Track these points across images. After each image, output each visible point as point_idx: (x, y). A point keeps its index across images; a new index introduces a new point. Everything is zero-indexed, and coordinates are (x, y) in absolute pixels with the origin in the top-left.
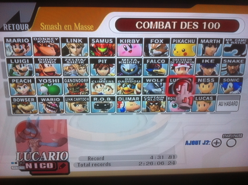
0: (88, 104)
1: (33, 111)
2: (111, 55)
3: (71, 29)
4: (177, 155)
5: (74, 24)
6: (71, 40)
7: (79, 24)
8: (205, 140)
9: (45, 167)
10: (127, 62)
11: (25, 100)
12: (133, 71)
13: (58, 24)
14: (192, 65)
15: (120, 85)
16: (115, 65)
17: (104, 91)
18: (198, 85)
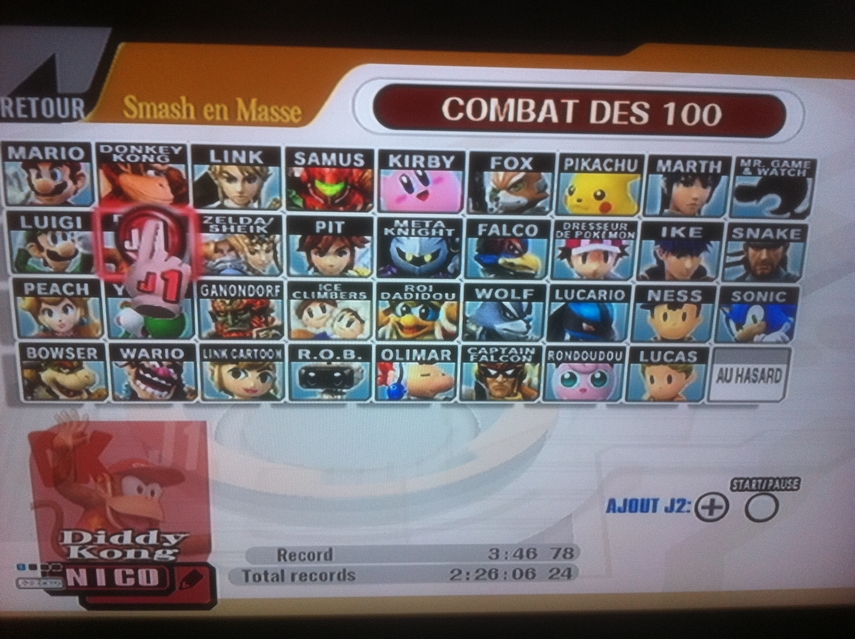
0: (277, 371)
1: (92, 391)
2: (359, 208)
3: (226, 118)
4: (580, 547)
5: (236, 103)
6: (226, 153)
7: (254, 101)
8: (673, 497)
9: (131, 582)
10: (413, 230)
11: (65, 354)
12: (431, 260)
13: (183, 99)
14: (626, 246)
15: (388, 306)
16: (372, 239)
17: (332, 326)
18: (649, 311)
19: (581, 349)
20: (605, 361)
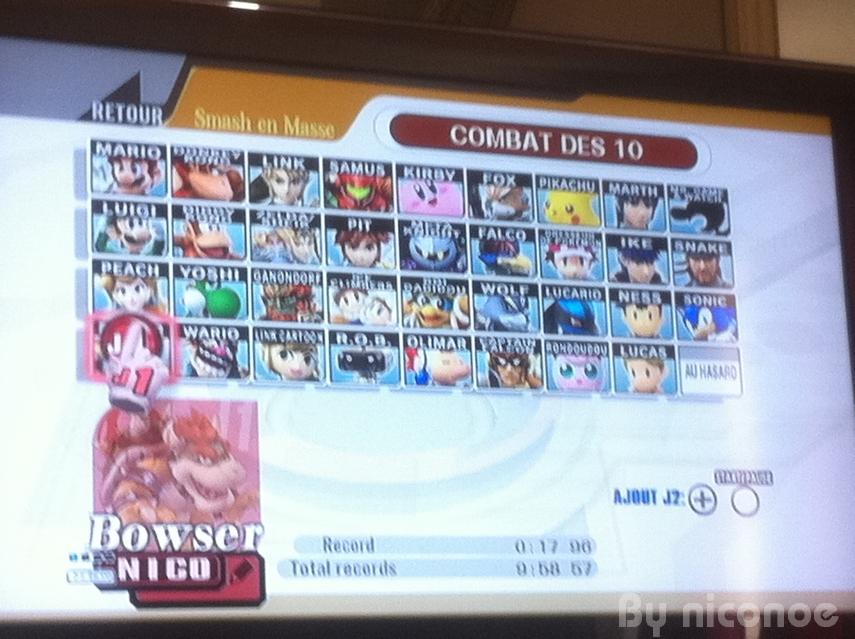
2: (382, 209)
8: (668, 488)
12: (443, 257)
14: (596, 253)
17: (365, 313)
18: (622, 310)
19: (572, 343)
20: (594, 354)
